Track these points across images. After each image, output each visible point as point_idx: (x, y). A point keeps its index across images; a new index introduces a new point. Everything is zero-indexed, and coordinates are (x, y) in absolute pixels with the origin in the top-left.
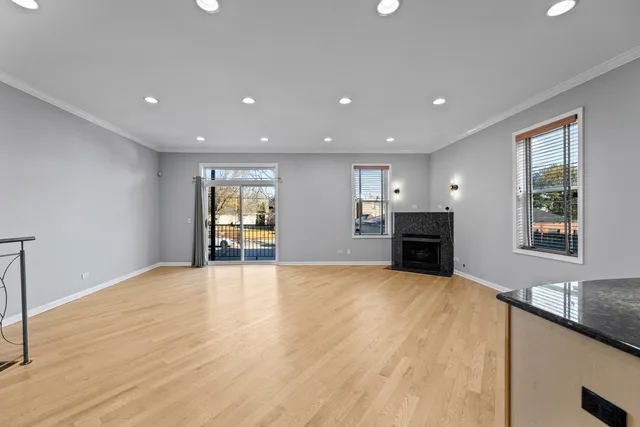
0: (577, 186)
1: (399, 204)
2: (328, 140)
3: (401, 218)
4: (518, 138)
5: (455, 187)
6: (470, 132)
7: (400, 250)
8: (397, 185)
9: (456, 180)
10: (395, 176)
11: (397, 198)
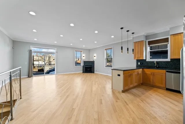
0: (112, 58)
1: (84, 60)
2: (71, 44)
3: (85, 62)
4: (105, 49)
5: (95, 56)
6: (97, 47)
7: (84, 69)
8: (84, 55)
9: (95, 55)
10: (83, 53)
11: (84, 58)
